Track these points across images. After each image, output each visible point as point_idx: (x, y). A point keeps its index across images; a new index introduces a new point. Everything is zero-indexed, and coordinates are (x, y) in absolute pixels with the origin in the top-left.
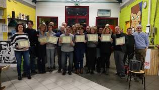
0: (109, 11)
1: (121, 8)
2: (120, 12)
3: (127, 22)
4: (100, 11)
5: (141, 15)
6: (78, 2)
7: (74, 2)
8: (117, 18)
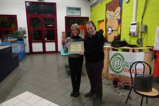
0: (79, 9)
1: (92, 7)
2: (91, 11)
3: (100, 22)
4: (69, 9)
5: (121, 11)
8: (88, 18)
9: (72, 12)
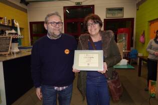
0: (121, 9)
4: (109, 10)
9: (113, 14)
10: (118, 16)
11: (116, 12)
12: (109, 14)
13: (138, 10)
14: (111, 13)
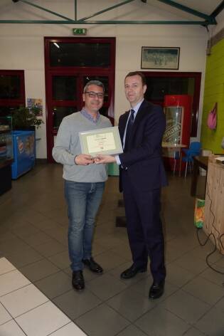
0: (174, 52)
1: (211, 43)
4: (148, 51)
6: (82, 22)
7: (70, 22)
8: (199, 74)
9: (155, 61)
10: (167, 65)
11: (164, 57)
12: (147, 60)
13: (209, 55)
14: (152, 60)
